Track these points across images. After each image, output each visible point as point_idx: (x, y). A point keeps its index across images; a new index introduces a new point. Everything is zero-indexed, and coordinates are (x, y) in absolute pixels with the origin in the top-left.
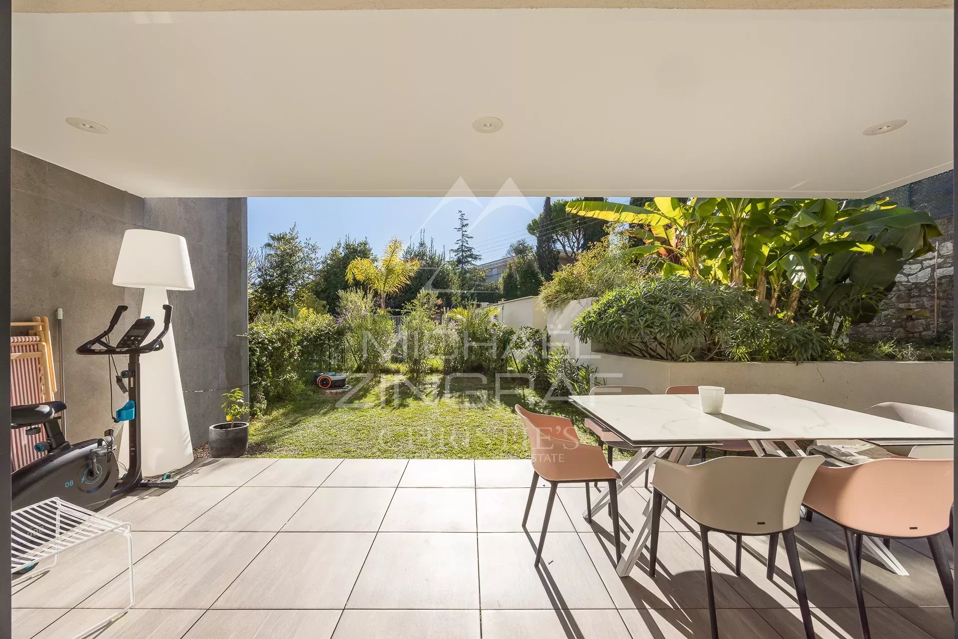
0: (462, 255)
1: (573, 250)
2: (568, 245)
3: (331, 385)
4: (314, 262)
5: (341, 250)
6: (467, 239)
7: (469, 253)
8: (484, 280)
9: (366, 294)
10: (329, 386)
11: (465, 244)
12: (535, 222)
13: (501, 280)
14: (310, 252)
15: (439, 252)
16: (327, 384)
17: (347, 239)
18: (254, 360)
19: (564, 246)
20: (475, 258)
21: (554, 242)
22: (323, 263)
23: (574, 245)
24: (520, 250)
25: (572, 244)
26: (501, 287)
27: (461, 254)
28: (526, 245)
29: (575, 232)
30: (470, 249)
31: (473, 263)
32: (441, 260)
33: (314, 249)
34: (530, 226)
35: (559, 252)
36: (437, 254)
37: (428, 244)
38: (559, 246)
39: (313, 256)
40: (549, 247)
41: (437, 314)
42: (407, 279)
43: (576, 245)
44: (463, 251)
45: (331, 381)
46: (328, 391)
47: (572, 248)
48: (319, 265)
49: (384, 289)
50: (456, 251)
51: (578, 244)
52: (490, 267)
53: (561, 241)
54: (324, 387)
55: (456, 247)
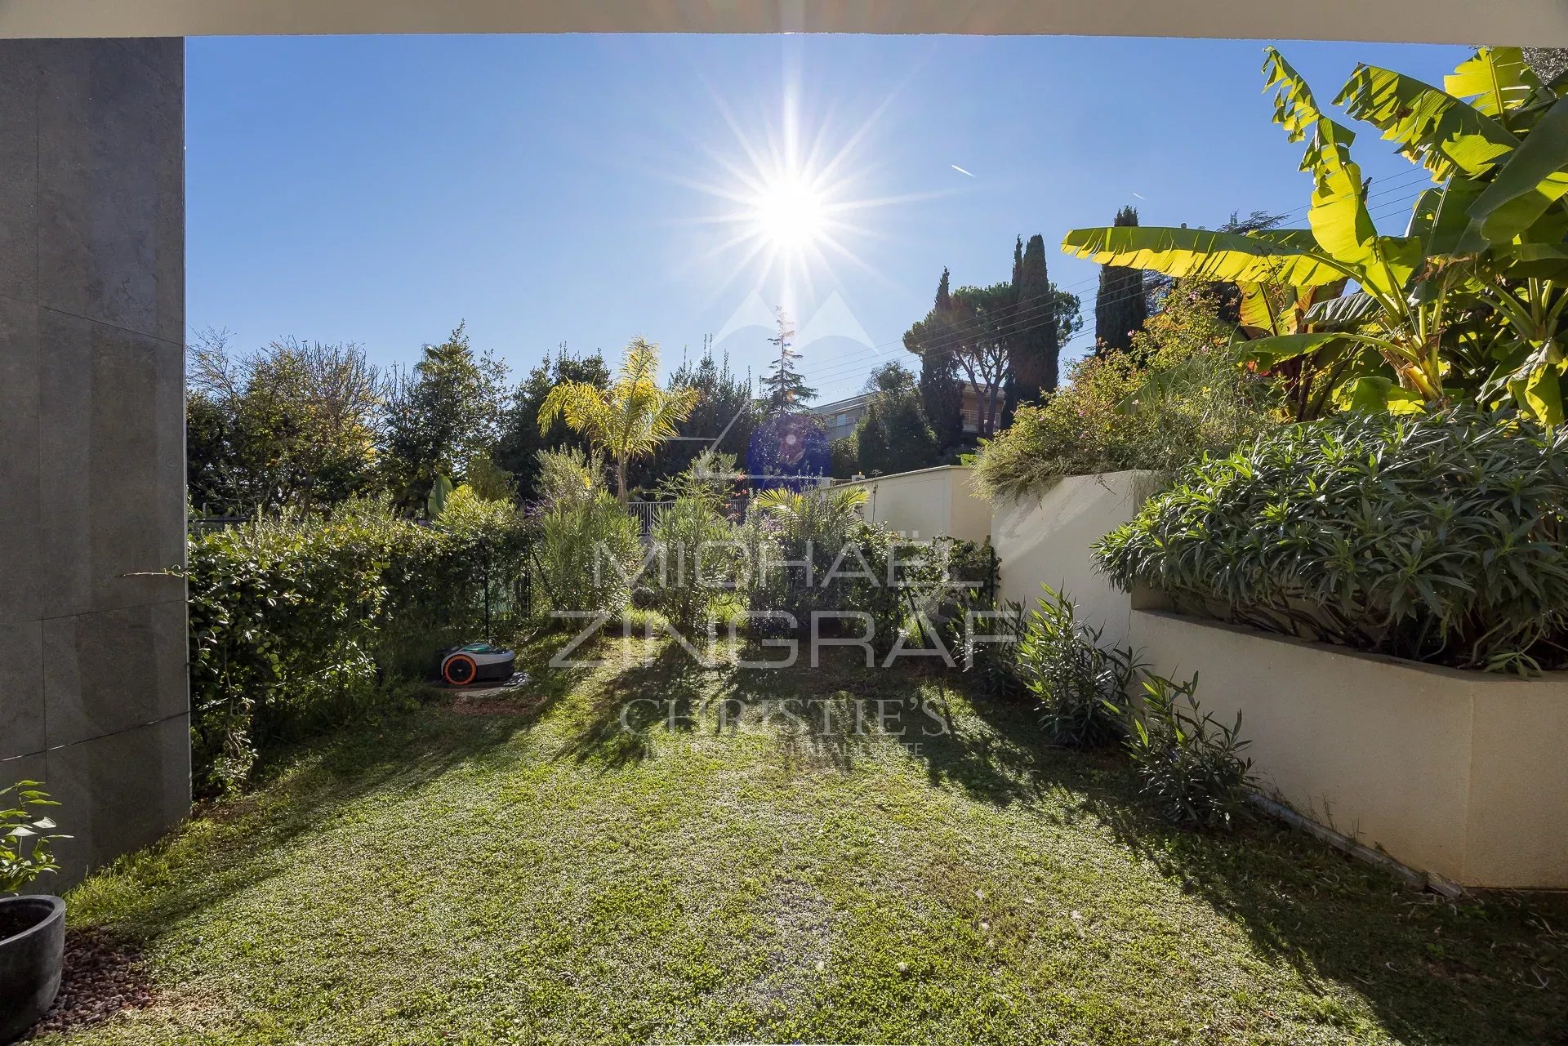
0: (783, 389)
1: (988, 381)
2: (980, 372)
3: (475, 677)
4: (498, 396)
5: (550, 373)
6: (792, 360)
7: (795, 385)
8: (822, 436)
9: (589, 457)
10: (470, 679)
11: (787, 369)
12: (917, 327)
13: (854, 435)
14: (491, 377)
15: (738, 378)
16: (466, 674)
17: (563, 353)
18: (204, 642)
19: (971, 374)
20: (806, 393)
21: (955, 366)
22: (516, 397)
23: (990, 372)
24: (891, 379)
25: (987, 370)
26: (855, 448)
27: (779, 387)
28: (901, 370)
29: (994, 348)
30: (797, 378)
31: (802, 403)
32: (744, 394)
33: (499, 371)
34: (908, 335)
35: (962, 384)
36: (736, 383)
37: (718, 364)
38: (962, 374)
39: (497, 384)
40: (945, 374)
41: (734, 502)
42: (671, 426)
43: (994, 371)
44: (783, 381)
45: (477, 668)
46: (464, 695)
47: (986, 377)
48: (508, 401)
49: (623, 447)
50: (771, 381)
51: (999, 369)
52: (834, 411)
53: (967, 364)
54: (458, 680)
55: (771, 374)
